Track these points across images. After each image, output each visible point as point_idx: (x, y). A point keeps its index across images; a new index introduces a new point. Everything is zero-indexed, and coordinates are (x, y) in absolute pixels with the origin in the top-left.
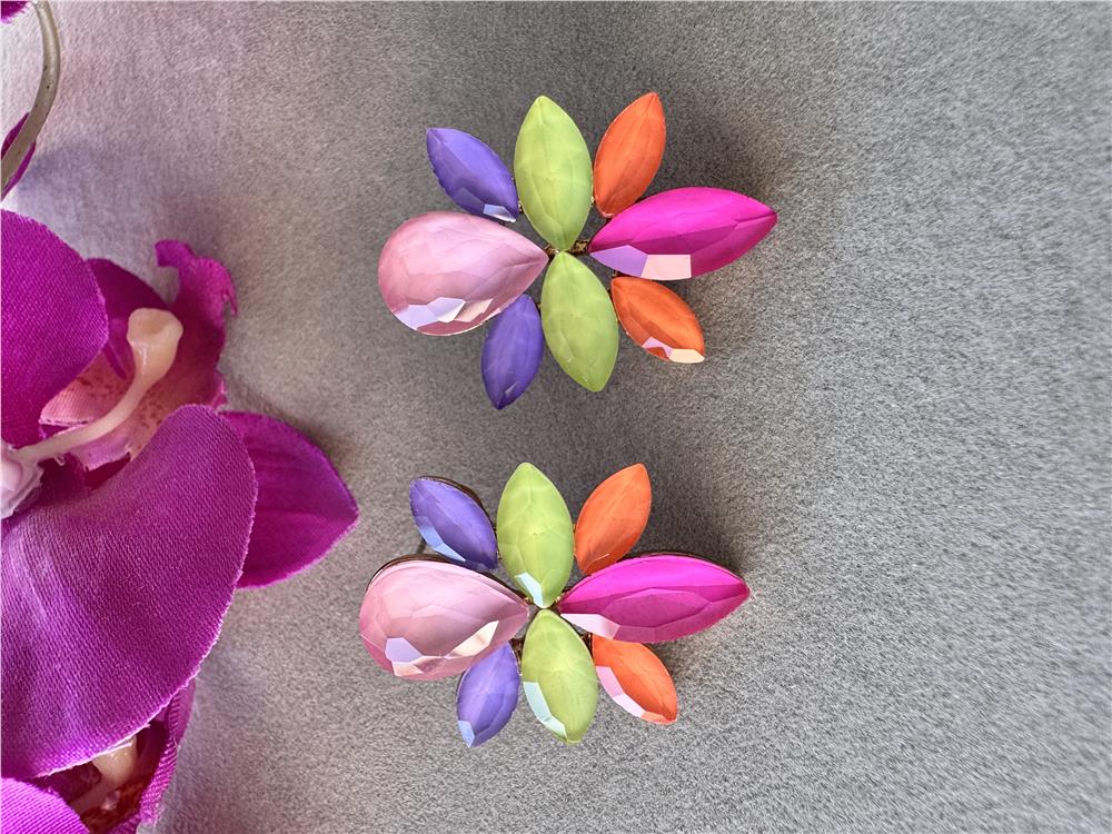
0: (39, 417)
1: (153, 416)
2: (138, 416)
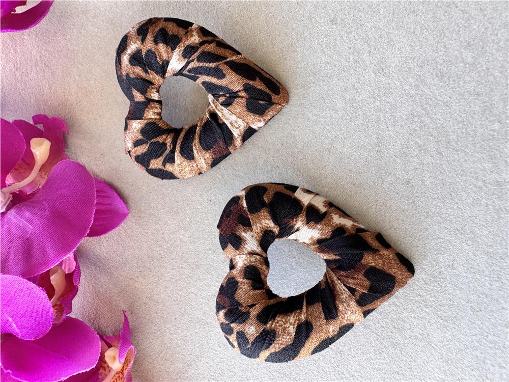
0: (5, 180)
1: (45, 175)
2: (40, 175)
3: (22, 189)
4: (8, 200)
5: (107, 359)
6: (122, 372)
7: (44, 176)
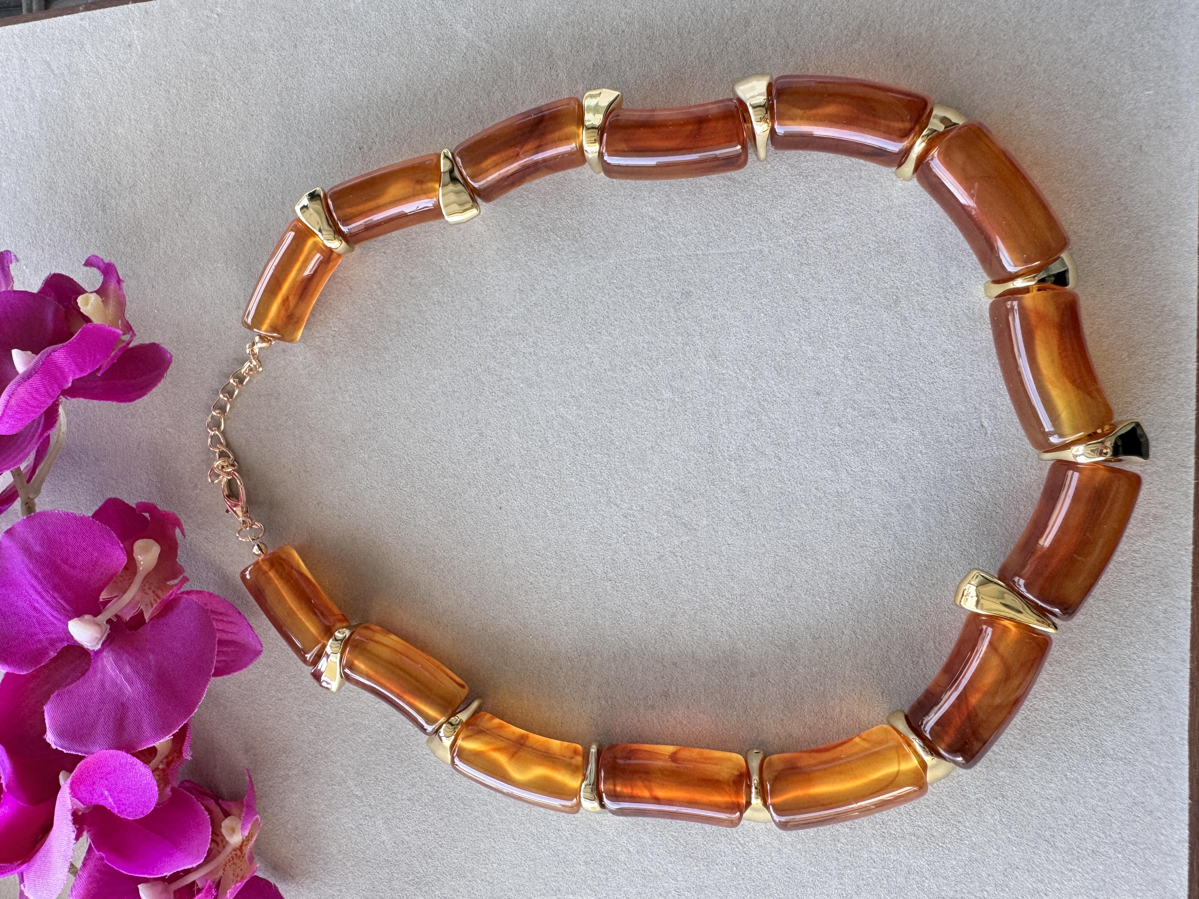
0: (99, 599)
1: (149, 589)
2: (142, 589)
3: (119, 614)
4: (104, 633)
5: (224, 831)
6: (241, 848)
7: (147, 591)
